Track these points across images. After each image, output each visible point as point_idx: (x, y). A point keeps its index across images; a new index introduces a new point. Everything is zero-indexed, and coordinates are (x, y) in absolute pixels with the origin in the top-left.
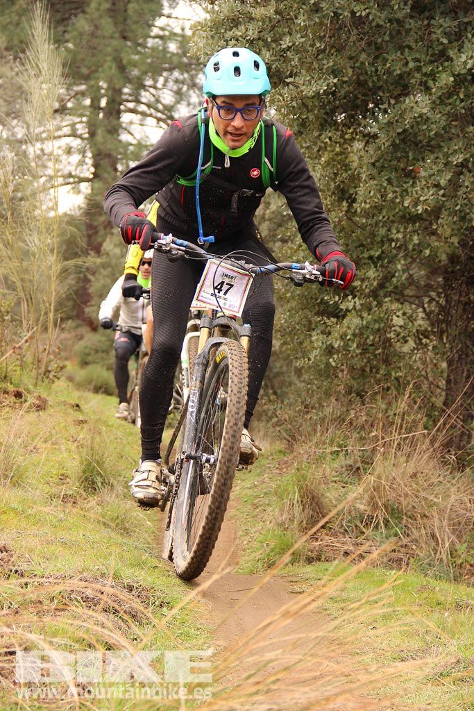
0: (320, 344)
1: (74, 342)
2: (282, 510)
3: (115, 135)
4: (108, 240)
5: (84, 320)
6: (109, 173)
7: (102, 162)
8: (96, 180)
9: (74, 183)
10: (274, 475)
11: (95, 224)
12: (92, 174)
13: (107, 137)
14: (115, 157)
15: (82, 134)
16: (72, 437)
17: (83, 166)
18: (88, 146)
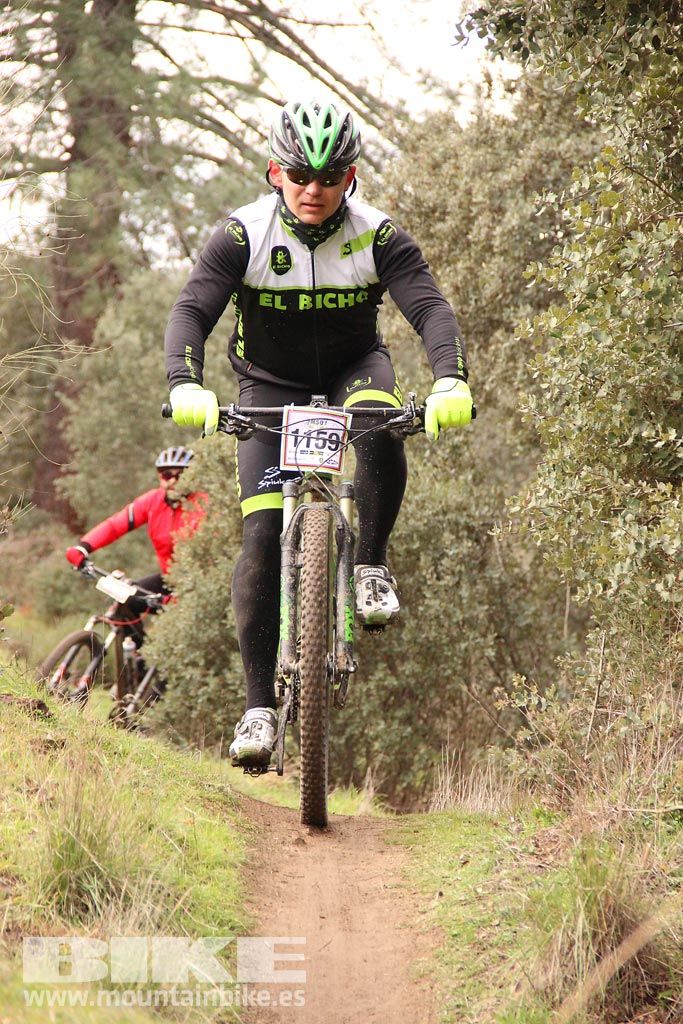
0: (632, 549)
1: (29, 561)
2: (546, 957)
3: (124, 55)
4: (110, 312)
5: (52, 509)
6: (109, 147)
7: (93, 122)
8: (78, 166)
9: (25, 172)
10: (527, 869)
11: (78, 272)
12: (67, 150)
13: (104, 60)
14: (124, 108)
15: (43, 54)
16: (29, 781)
17: (45, 131)
18: (58, 83)
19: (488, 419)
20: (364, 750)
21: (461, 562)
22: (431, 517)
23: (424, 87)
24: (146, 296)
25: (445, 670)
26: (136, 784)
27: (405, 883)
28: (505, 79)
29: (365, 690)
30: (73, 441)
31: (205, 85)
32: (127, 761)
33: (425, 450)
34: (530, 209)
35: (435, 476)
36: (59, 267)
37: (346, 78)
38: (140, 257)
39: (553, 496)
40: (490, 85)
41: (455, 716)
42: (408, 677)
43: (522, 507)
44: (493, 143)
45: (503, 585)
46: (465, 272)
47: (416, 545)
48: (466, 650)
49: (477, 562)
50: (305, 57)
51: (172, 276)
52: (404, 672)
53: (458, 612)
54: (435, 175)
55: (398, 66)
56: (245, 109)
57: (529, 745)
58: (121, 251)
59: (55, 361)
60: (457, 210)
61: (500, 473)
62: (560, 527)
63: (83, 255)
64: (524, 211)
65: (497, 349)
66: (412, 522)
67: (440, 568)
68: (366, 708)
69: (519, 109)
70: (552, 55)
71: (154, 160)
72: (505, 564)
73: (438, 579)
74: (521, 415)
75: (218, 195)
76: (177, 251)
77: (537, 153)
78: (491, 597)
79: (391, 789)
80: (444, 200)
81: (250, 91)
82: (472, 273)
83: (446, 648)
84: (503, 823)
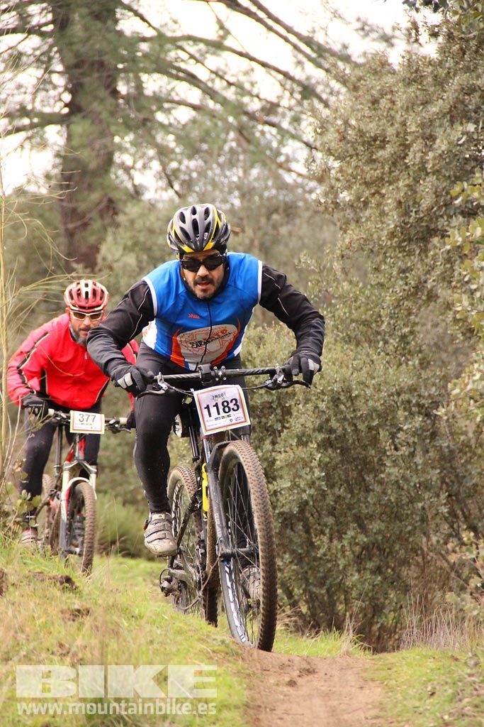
3: (110, 23)
4: (110, 238)
6: (102, 101)
7: (86, 80)
8: (73, 118)
9: (32, 126)
11: (82, 207)
12: (66, 105)
13: (93, 28)
14: (112, 67)
15: (40, 26)
16: (61, 646)
17: (47, 91)
18: (55, 49)
19: (431, 311)
20: (343, 597)
21: (414, 434)
22: (387, 398)
23: (362, 33)
24: (139, 224)
25: (406, 526)
26: (152, 642)
27: (382, 714)
28: (429, 25)
29: (339, 547)
31: (179, 43)
32: (143, 622)
33: (378, 342)
34: (455, 136)
35: (388, 363)
36: (65, 204)
37: (296, 29)
38: (132, 191)
40: (417, 31)
41: (418, 564)
42: (375, 534)
43: (462, 390)
44: (422, 81)
45: (452, 452)
46: (406, 189)
47: (375, 423)
48: (423, 508)
49: (428, 433)
50: (261, 14)
51: (160, 206)
52: (372, 530)
53: (415, 476)
54: (375, 109)
55: (340, 17)
57: (480, 590)
58: (117, 188)
60: (395, 139)
61: (444, 356)
63: (86, 193)
64: (452, 138)
65: (435, 254)
66: (371, 403)
67: (397, 441)
68: (342, 562)
69: (442, 50)
70: (465, 6)
71: (140, 109)
72: (452, 434)
73: (396, 449)
74: (456, 312)
75: (195, 134)
76: (163, 183)
77: (459, 87)
78: (442, 463)
79: (367, 630)
80: (383, 131)
81: (217, 46)
82: (412, 190)
83: (406, 508)
84: (463, 658)
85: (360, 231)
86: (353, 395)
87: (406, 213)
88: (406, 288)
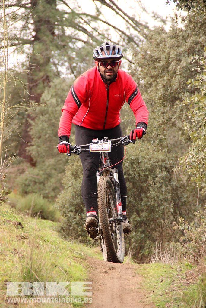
1: (16, 175)
3: (53, 5)
4: (46, 92)
5: (25, 157)
6: (47, 36)
7: (42, 27)
8: (36, 42)
9: (19, 44)
10: (183, 284)
11: (36, 78)
12: (33, 37)
13: (46, 7)
14: (53, 23)
15: (26, 4)
16: (15, 250)
18: (31, 14)
19: (173, 131)
20: (128, 242)
21: (163, 179)
22: (153, 164)
23: (154, 18)
24: (58, 87)
25: (156, 215)
26: (51, 251)
27: (141, 287)
28: (182, 16)
30: (33, 135)
31: (81, 16)
32: (48, 243)
33: (151, 141)
34: (189, 60)
35: (155, 150)
36: (29, 76)
37: (128, 14)
38: (57, 74)
39: (195, 158)
40: (177, 18)
41: (159, 231)
42: (143, 217)
43: (184, 161)
44: (178, 38)
45: (177, 187)
46: (167, 80)
47: (147, 173)
48: (164, 209)
49: (168, 179)
50: (114, 7)
51: (67, 80)
52: (142, 216)
53: (161, 196)
54: (157, 48)
55: (146, 11)
56: (94, 24)
57: (184, 241)
58: (50, 71)
59: (27, 108)
60: (164, 59)
61: (177, 149)
62: (197, 168)
63: (38, 72)
64: (188, 61)
65: (177, 107)
66: (146, 165)
67: (155, 181)
69: (186, 26)
70: (198, 9)
71: (62, 41)
72: (178, 180)
73: (155, 184)
74: (184, 130)
75: (84, 53)
76: (69, 72)
77: (192, 41)
78: (173, 191)
79: (137, 255)
80: (160, 56)
81: (96, 18)
82: (169, 81)
83: (156, 208)
84: (175, 268)
85: (147, 96)
86: (140, 161)
87: (166, 90)
88: (164, 120)
